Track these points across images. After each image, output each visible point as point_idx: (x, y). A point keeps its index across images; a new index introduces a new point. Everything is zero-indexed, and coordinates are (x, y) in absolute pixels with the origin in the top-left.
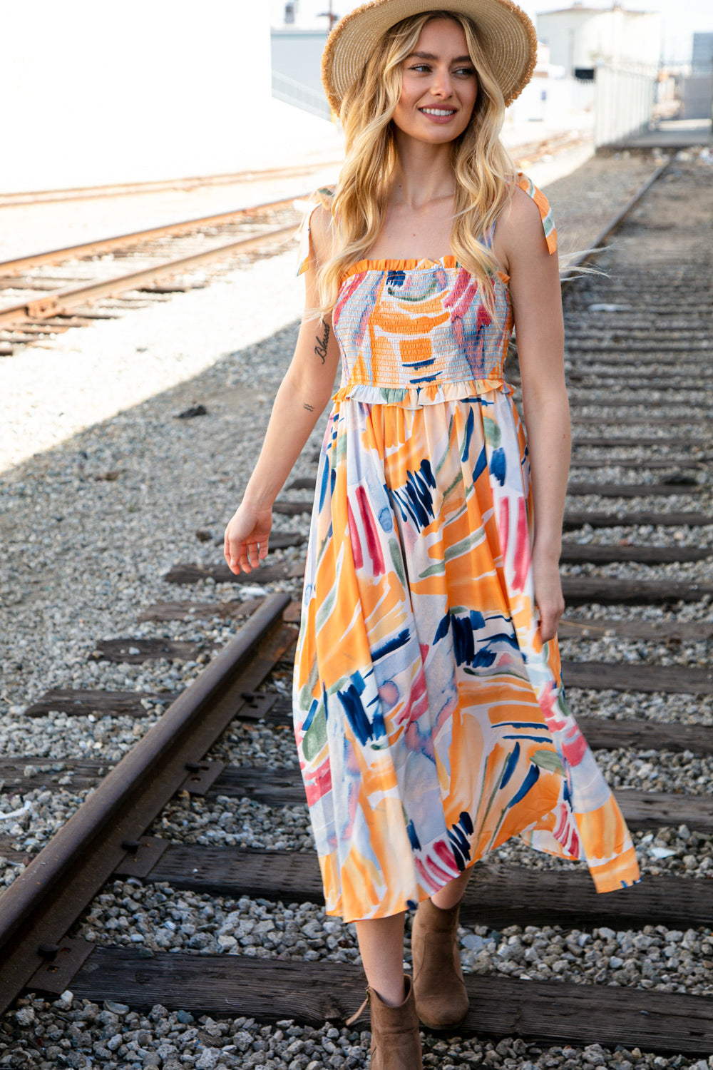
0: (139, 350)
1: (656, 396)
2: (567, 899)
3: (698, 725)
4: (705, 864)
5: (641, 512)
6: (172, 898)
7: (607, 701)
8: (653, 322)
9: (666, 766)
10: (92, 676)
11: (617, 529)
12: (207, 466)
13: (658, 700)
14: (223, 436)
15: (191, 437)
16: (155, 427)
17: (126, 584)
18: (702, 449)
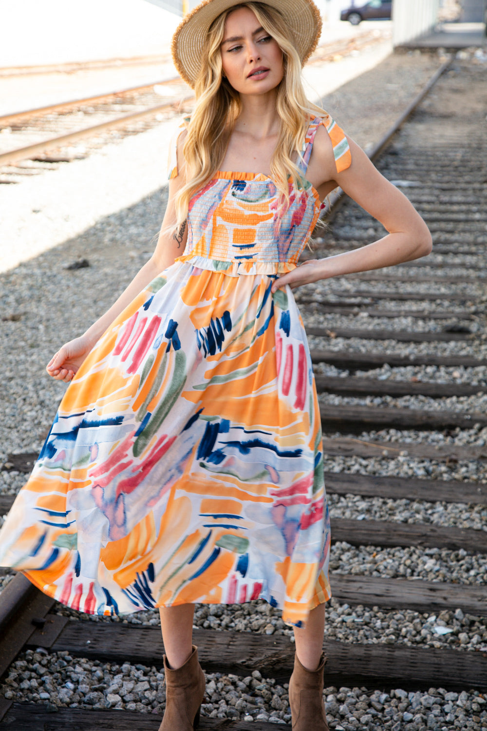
0: (34, 211)
1: (439, 258)
2: (371, 666)
3: (470, 528)
4: (475, 639)
5: (428, 355)
6: (71, 663)
7: (401, 508)
8: (437, 196)
9: (446, 561)
10: (5, 483)
11: (409, 368)
12: (91, 311)
13: (440, 508)
14: (103, 285)
15: (78, 286)
16: (49, 277)
17: (30, 408)
18: (474, 304)
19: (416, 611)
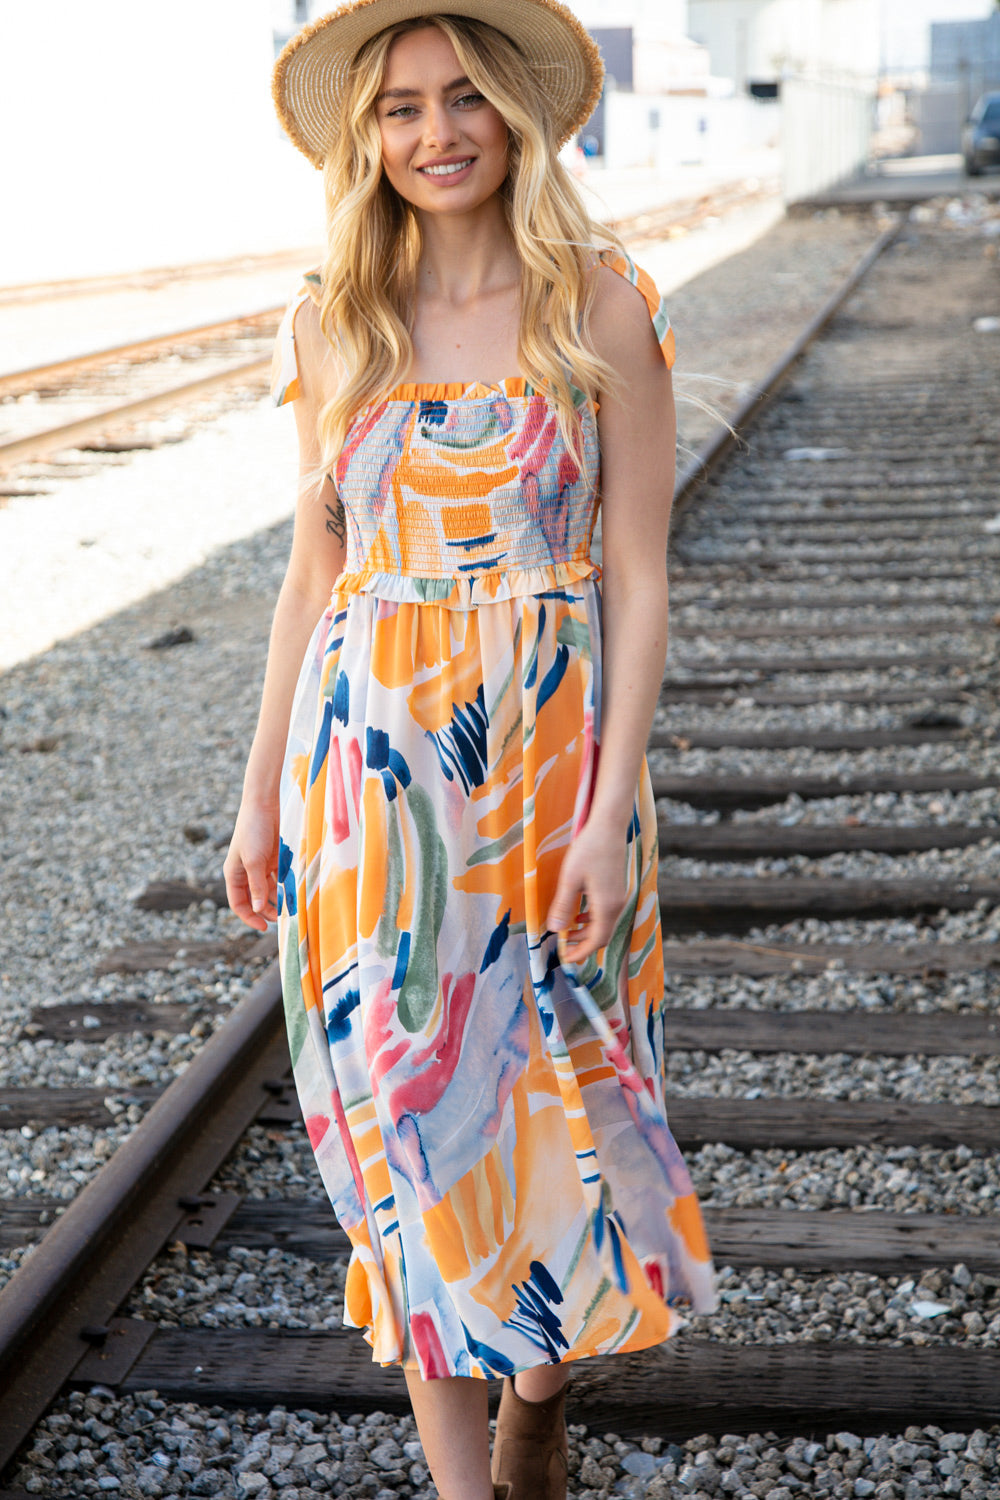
0: (86, 544)
1: (893, 589)
2: (784, 1389)
3: (976, 1104)
4: (996, 1324)
5: (877, 773)
6: (163, 1415)
7: (835, 1072)
8: (884, 474)
9: (931, 1172)
10: (26, 1064)
11: (841, 801)
12: (198, 724)
13: (913, 1068)
14: (222, 675)
15: (171, 678)
16: (113, 666)
17: (75, 916)
18: (967, 671)
19: (873, 1273)
